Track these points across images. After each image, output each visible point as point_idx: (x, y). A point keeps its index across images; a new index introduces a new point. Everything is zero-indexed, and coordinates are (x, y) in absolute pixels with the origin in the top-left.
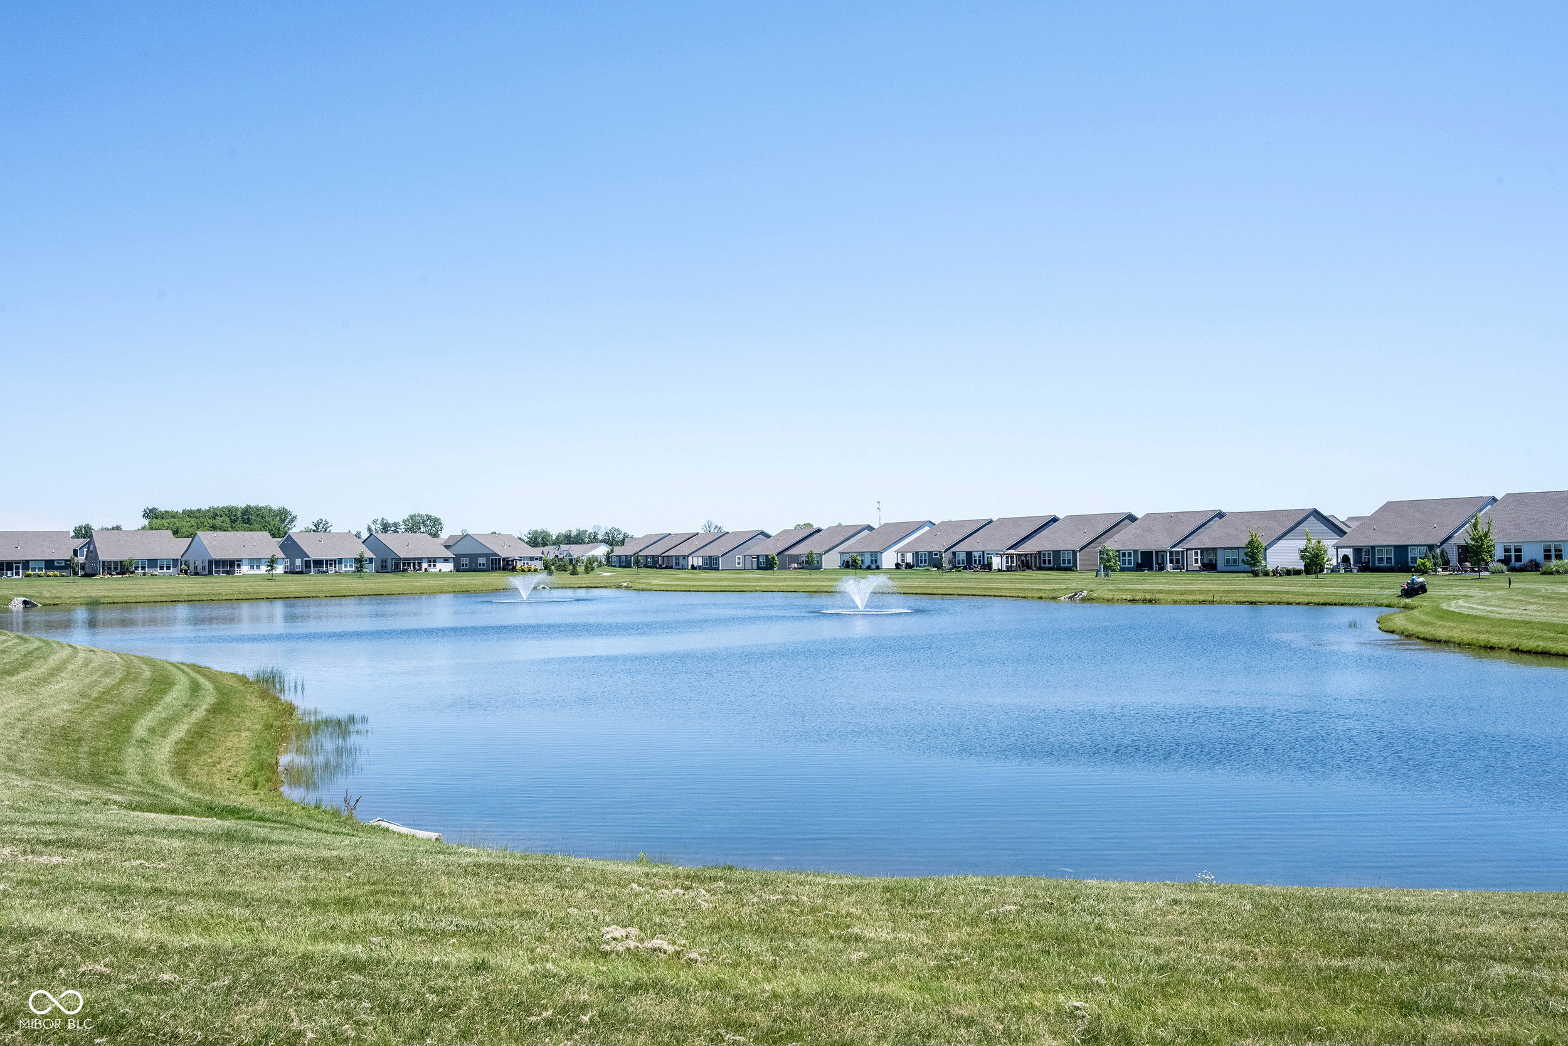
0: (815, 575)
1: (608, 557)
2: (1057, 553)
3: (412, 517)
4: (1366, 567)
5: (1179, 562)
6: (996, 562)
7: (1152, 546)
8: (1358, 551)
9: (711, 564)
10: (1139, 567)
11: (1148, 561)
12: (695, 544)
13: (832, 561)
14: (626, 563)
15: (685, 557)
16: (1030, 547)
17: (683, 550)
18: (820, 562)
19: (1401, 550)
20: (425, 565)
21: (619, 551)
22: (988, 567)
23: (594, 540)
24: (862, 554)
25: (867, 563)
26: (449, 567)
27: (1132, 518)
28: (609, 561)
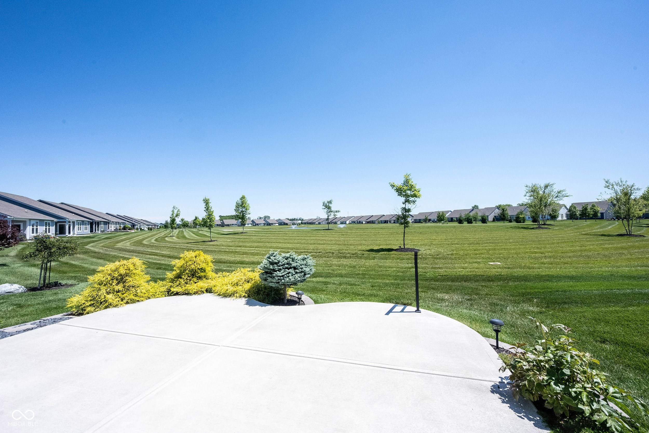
0: (336, 225)
1: (302, 222)
2: (373, 221)
3: (265, 216)
4: (415, 222)
5: (390, 222)
6: (364, 222)
7: (386, 220)
8: (415, 220)
9: (319, 223)
10: (384, 223)
11: (386, 222)
12: (317, 220)
13: (339, 223)
14: (305, 223)
15: (315, 222)
16: (369, 220)
17: (315, 221)
18: (337, 223)
19: (420, 220)
20: (274, 224)
21: (303, 222)
22: (363, 223)
23: (297, 220)
24: (343, 221)
25: (344, 223)
26: (278, 224)
27: (384, 215)
28: (302, 223)
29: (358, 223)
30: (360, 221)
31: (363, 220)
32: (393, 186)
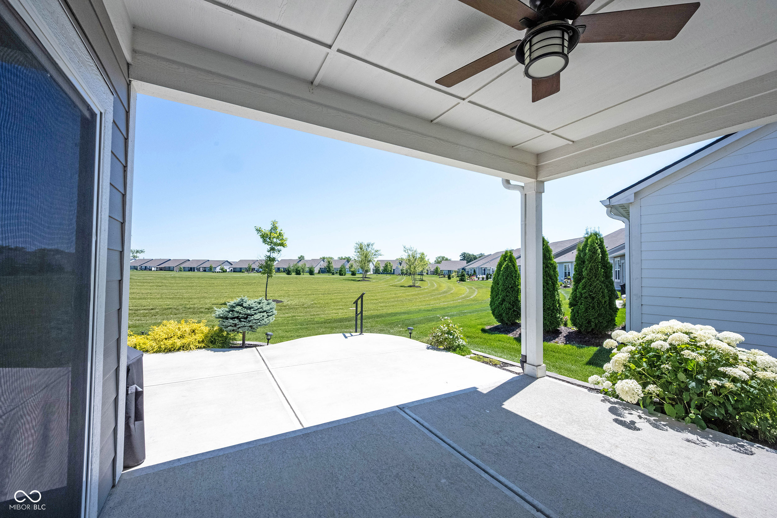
29: (141, 269)
30: (146, 267)
31: (151, 265)
32: (258, 230)
